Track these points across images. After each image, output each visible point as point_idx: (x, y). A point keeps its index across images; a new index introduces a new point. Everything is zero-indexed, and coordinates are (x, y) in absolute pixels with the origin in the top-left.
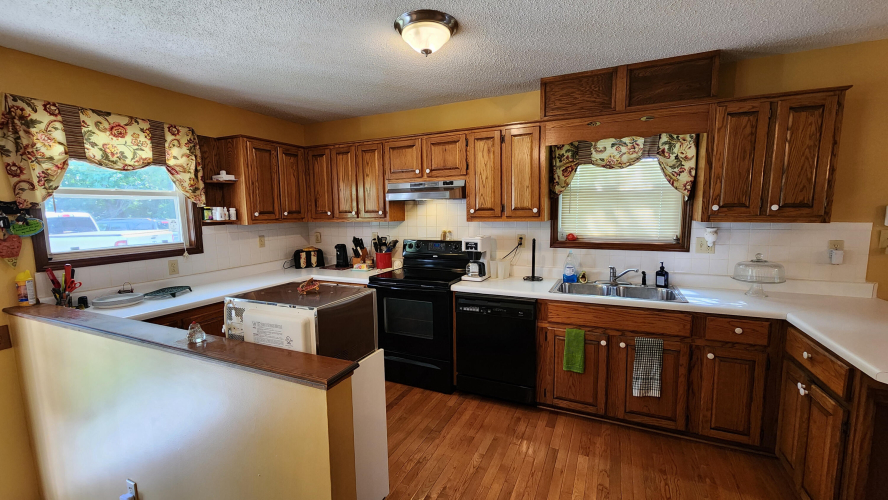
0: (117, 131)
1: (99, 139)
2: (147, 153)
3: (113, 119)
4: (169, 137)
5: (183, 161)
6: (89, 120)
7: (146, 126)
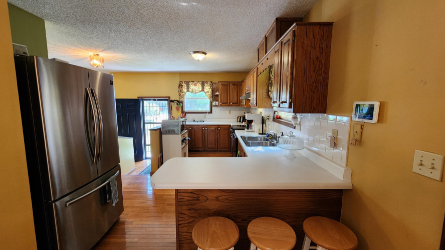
0: (195, 85)
1: (192, 87)
2: (201, 89)
3: (195, 82)
4: (205, 84)
5: (208, 90)
6: (191, 83)
7: (201, 83)
